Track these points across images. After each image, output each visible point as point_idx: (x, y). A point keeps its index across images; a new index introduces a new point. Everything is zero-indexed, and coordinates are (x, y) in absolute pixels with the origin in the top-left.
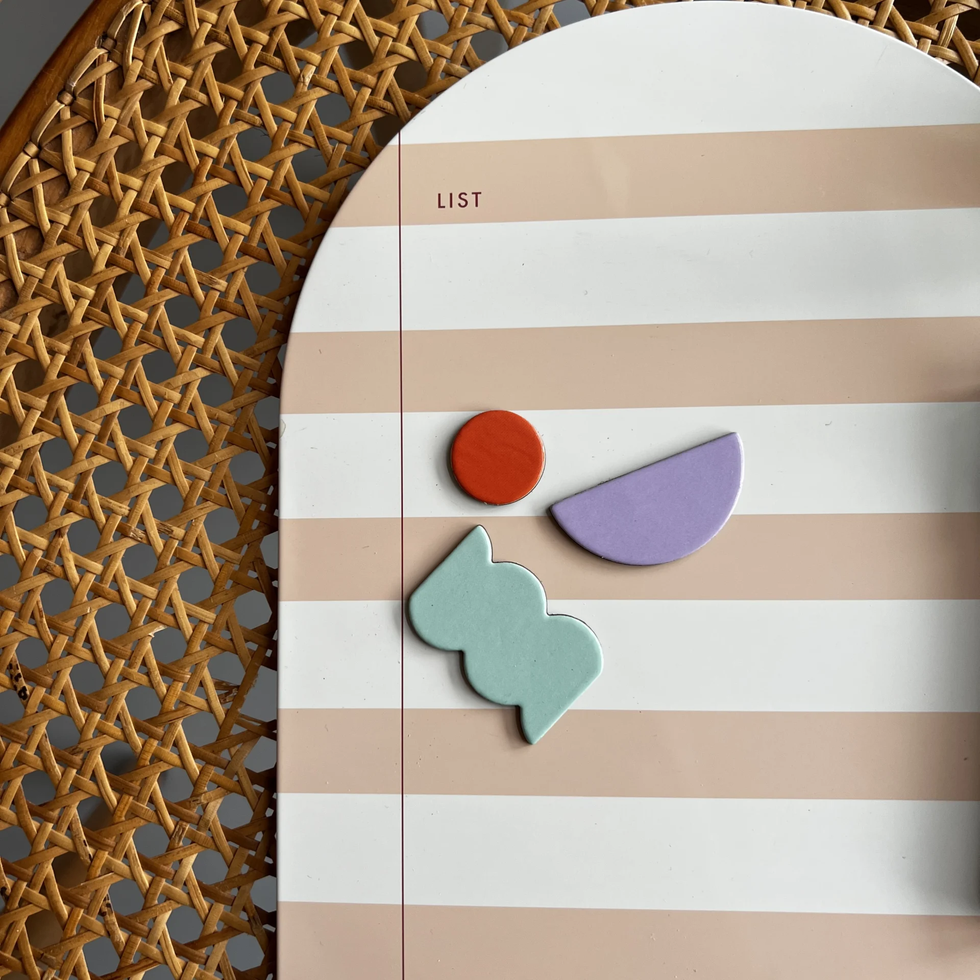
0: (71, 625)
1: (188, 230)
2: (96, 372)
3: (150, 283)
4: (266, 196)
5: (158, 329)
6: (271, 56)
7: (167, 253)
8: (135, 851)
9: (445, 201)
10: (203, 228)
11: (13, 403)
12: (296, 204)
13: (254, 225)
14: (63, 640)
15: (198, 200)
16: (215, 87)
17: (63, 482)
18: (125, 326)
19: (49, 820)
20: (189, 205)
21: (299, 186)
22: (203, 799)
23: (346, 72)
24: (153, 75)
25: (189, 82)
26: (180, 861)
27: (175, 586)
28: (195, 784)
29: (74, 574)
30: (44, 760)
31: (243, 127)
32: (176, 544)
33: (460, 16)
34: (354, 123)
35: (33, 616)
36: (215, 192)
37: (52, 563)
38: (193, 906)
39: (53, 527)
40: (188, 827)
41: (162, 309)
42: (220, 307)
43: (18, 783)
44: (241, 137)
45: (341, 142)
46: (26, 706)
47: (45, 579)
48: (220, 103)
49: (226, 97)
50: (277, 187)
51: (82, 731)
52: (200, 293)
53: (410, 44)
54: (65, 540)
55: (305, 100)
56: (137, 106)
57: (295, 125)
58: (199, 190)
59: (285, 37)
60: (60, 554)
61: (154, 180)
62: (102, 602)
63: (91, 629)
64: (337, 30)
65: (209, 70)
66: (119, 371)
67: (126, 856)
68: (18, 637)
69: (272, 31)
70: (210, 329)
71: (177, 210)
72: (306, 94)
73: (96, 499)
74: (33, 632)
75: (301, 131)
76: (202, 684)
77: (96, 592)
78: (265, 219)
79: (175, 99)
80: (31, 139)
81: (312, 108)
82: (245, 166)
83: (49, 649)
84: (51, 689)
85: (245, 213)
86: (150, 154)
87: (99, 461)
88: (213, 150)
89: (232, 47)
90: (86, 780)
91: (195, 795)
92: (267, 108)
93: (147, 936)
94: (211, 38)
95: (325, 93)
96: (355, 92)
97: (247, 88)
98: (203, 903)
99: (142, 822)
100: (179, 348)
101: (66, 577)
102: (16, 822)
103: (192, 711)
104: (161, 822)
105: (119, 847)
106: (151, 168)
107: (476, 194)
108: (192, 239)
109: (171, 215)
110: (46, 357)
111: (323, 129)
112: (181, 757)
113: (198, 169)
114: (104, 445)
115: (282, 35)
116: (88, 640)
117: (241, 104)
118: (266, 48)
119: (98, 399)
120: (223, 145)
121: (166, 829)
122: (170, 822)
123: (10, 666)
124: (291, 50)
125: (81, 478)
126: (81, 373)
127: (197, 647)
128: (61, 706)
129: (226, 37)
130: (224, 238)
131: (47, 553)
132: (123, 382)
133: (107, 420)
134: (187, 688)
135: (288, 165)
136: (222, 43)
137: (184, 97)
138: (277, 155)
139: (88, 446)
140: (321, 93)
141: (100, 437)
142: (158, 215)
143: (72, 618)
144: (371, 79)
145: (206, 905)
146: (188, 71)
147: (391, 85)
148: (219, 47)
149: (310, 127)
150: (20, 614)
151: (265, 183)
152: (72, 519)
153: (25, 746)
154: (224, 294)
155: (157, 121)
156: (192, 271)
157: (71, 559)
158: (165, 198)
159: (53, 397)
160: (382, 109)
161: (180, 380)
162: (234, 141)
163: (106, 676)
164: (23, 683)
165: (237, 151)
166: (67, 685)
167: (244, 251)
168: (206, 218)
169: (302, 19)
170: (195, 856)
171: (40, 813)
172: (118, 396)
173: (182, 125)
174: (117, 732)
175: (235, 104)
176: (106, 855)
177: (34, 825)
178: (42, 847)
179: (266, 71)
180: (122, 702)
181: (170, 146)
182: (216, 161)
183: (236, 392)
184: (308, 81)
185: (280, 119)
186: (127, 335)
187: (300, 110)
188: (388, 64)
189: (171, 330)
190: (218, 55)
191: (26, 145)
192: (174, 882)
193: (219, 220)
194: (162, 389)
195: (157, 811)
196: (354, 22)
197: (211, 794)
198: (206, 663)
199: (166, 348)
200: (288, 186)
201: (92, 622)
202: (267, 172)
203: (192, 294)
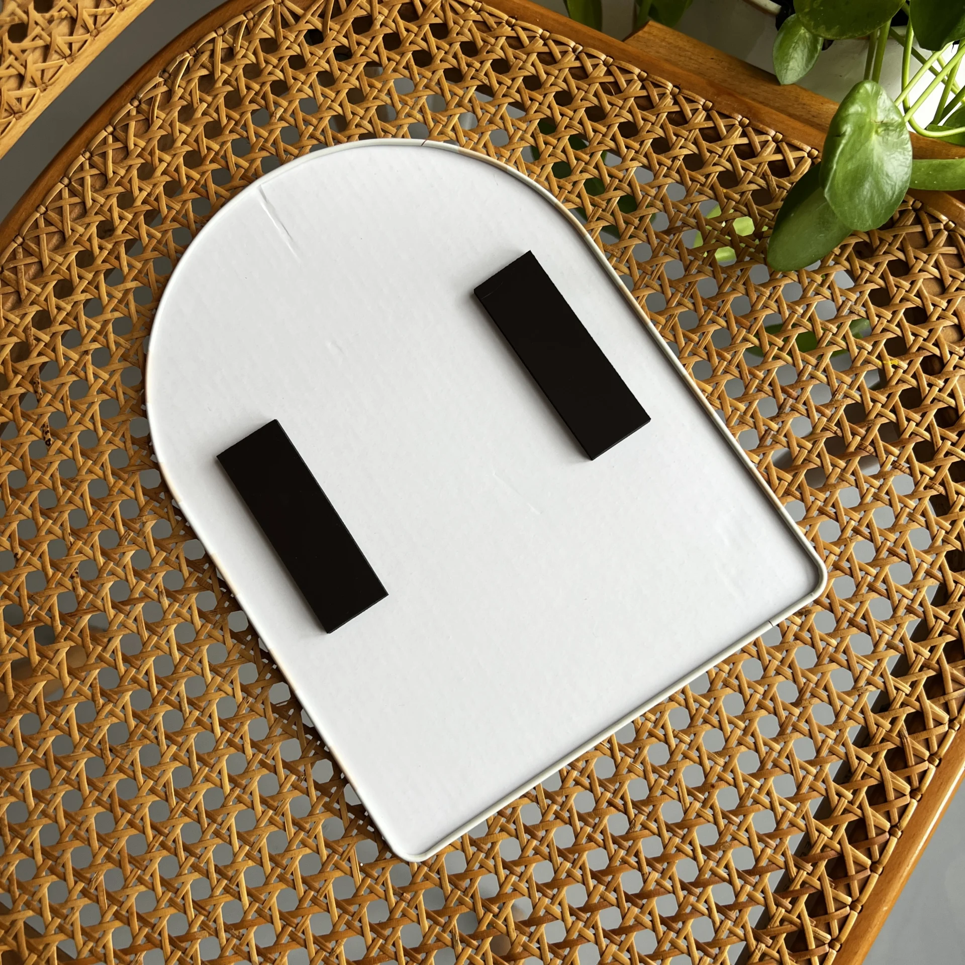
0: (84, 407)
1: (193, 190)
2: (125, 264)
3: (166, 217)
5: (166, 245)
6: (259, 99)
7: (179, 202)
8: (98, 543)
10: (202, 190)
11: (73, 273)
14: (78, 416)
15: (202, 174)
16: (223, 111)
17: (94, 324)
18: (147, 239)
19: (50, 518)
20: (197, 176)
22: (144, 519)
23: (300, 115)
24: (189, 98)
25: (209, 106)
26: (124, 553)
28: (141, 510)
29: (91, 377)
30: (53, 483)
31: (235, 136)
33: (372, 94)
34: (300, 144)
35: (62, 399)
36: (213, 171)
37: (79, 369)
38: (127, 580)
39: (83, 349)
40: (132, 534)
41: (170, 233)
43: (36, 494)
44: (233, 142)
45: (291, 154)
46: (48, 450)
47: (74, 378)
48: (224, 121)
49: (229, 118)
51: (79, 470)
53: (341, 105)
54: (89, 358)
55: (274, 127)
56: (176, 114)
57: (266, 140)
58: (203, 168)
59: (269, 89)
60: (85, 365)
61: (179, 158)
62: (104, 397)
63: (95, 411)
64: (300, 90)
65: (221, 101)
66: (139, 265)
67: (92, 546)
68: (52, 409)
69: (263, 84)
71: (189, 178)
72: (276, 124)
73: (112, 337)
74: (61, 407)
75: (269, 145)
77: (101, 391)
79: (199, 114)
80: (110, 123)
81: (278, 132)
82: (233, 159)
83: (68, 419)
84: (65, 443)
86: (179, 143)
87: (118, 315)
88: (216, 147)
89: (237, 90)
90: (77, 499)
91: (140, 516)
92: (252, 127)
93: (96, 594)
94: (226, 82)
95: (287, 125)
96: (304, 127)
97: (242, 114)
98: (133, 580)
99: (106, 528)
101: (86, 379)
102: (30, 516)
104: (117, 529)
105: (89, 540)
106: (178, 151)
108: (195, 196)
109: (185, 181)
110: (97, 250)
112: (135, 493)
113: (206, 156)
114: (122, 306)
115: (267, 88)
116: (92, 417)
117: (236, 124)
118: (257, 94)
119: (123, 279)
120: (223, 144)
121: (119, 534)
122: (122, 530)
123: (44, 425)
124: (271, 97)
125: (106, 322)
126: (116, 263)
128: (70, 453)
129: (234, 83)
131: (77, 364)
132: (140, 272)
133: (127, 292)
136: (232, 86)
137: (204, 114)
138: (252, 155)
139: (112, 306)
140: (284, 124)
141: (120, 302)
142: (177, 179)
143: (85, 403)
144: (314, 121)
145: (135, 581)
146: (209, 99)
148: (230, 89)
149: (275, 144)
150: (54, 397)
151: (243, 171)
152: (96, 345)
153: (44, 473)
155: (186, 125)
157: (91, 369)
158: (183, 169)
159: (97, 273)
162: (229, 144)
163: (99, 440)
164: (49, 436)
165: (230, 150)
166: (75, 441)
168: (205, 185)
169: (281, 80)
170: (133, 552)
171: (45, 514)
172: (135, 279)
173: (200, 130)
174: (100, 473)
175: (233, 122)
176: (80, 543)
177: (41, 520)
178: (43, 533)
179: (255, 107)
180: (106, 457)
181: (192, 140)
182: (217, 153)
184: (278, 116)
185: (258, 135)
186: (147, 245)
187: (271, 132)
188: (326, 114)
190: (229, 92)
191: (107, 126)
192: (118, 565)
195: (116, 522)
196: (311, 87)
197: (149, 517)
201: (96, 407)
202: (246, 164)
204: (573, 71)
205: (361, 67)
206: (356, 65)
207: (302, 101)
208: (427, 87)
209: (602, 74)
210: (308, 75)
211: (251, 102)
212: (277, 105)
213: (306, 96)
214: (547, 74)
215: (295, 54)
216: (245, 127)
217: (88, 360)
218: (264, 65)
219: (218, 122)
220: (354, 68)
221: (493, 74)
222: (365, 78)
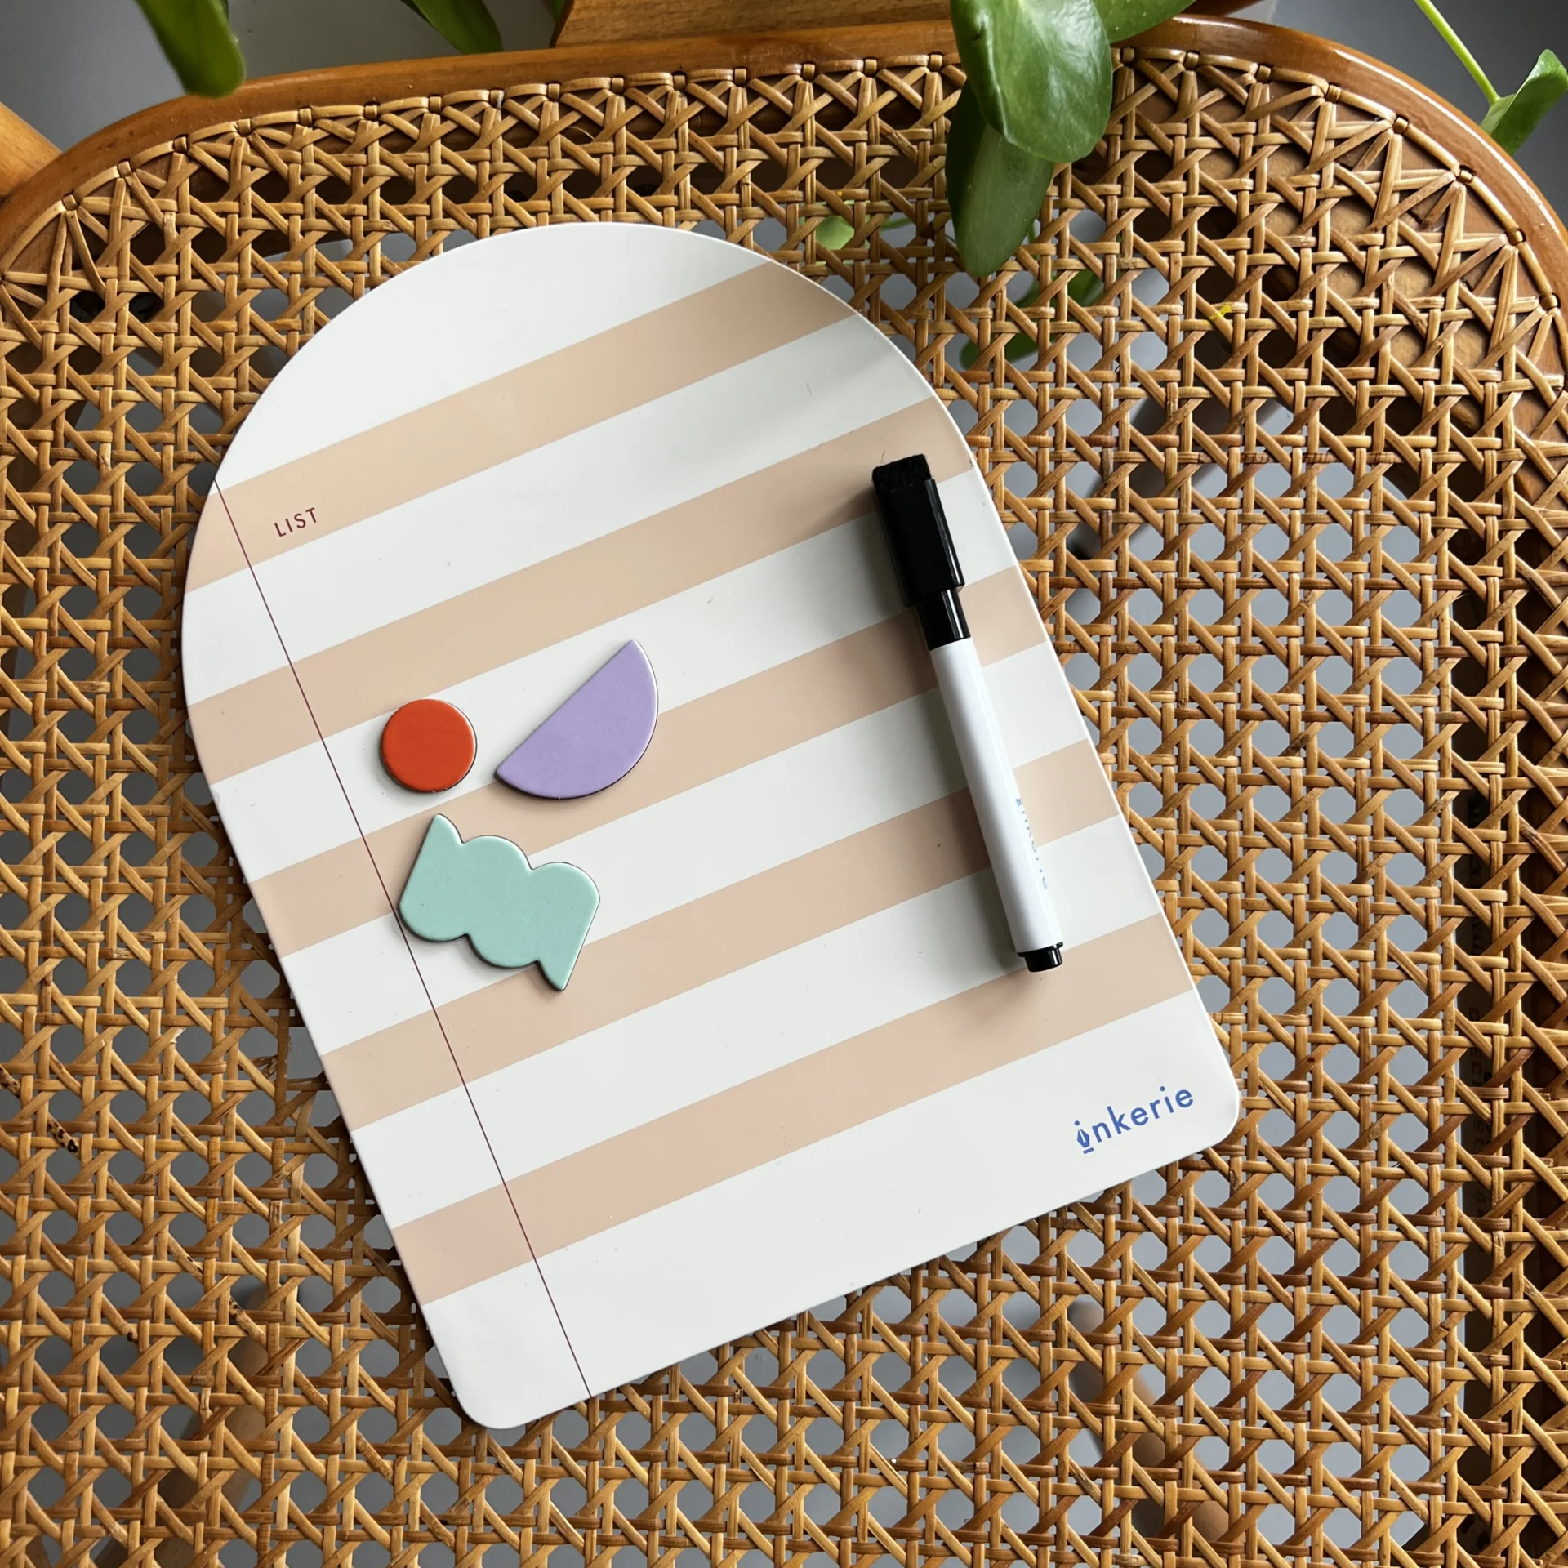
0: (92, 1064)
1: (51, 646)
2: (17, 818)
3: (35, 711)
4: (114, 585)
5: (61, 753)
6: (62, 450)
7: (39, 677)
8: (240, 1247)
9: (284, 528)
10: (64, 639)
12: (145, 582)
13: (112, 618)
14: (90, 1082)
15: (49, 614)
16: (19, 499)
17: (28, 934)
18: (27, 762)
19: (146, 1253)
20: (42, 622)
21: (141, 564)
22: (285, 1172)
23: (141, 438)
26: (287, 1238)
27: (177, 987)
28: (272, 1161)
29: (75, 1015)
30: (118, 1200)
31: (63, 528)
32: (162, 947)
33: (229, 345)
34: (170, 483)
35: (52, 1071)
36: (62, 601)
37: (49, 1013)
38: (316, 1273)
39: (36, 980)
40: (281, 1203)
41: (56, 732)
42: (112, 708)
43: (102, 1232)
44: (64, 537)
45: (164, 507)
46: (80, 1158)
47: (49, 1031)
48: (31, 514)
49: (36, 505)
50: (121, 573)
51: (144, 1159)
52: (87, 702)
53: (193, 388)
54: (53, 987)
55: (113, 480)
57: (113, 507)
58: (45, 605)
59: (69, 425)
60: (54, 1003)
62: (113, 1031)
63: (113, 1060)
64: (117, 401)
65: (7, 485)
66: (40, 807)
67: (234, 1256)
68: (46, 1096)
69: (54, 424)
70: (111, 733)
71: (33, 632)
72: (112, 473)
73: (67, 937)
74: (58, 1085)
75: (121, 511)
76: (240, 1068)
77: (103, 1024)
78: (121, 608)
81: (123, 485)
82: (81, 565)
83: (80, 1096)
84: (97, 1132)
85: (99, 610)
87: (55, 899)
88: (44, 561)
89: (20, 455)
90: (167, 1201)
91: (276, 1171)
92: (79, 500)
93: (284, 1320)
95: (130, 465)
96: (158, 454)
97: (52, 489)
98: (324, 1267)
99: (237, 1218)
100: (88, 763)
101: (69, 1021)
102: (115, 1269)
103: (242, 1096)
104: (255, 1211)
105: (224, 1249)
107: (310, 510)
108: (59, 653)
109: (28, 640)
111: (141, 501)
112: (248, 1142)
113: (36, 584)
114: (54, 882)
115: (65, 424)
116: (114, 1071)
117: (52, 507)
118: (54, 443)
119: (29, 842)
120: (51, 552)
121: (262, 1215)
122: (263, 1206)
123: (49, 1127)
124: (79, 436)
125: (44, 922)
127: (221, 1035)
128: (114, 1143)
129: (10, 447)
130: (88, 642)
131: (41, 1007)
132: (47, 816)
133: (47, 858)
134: (227, 1076)
135: (122, 547)
136: (8, 453)
138: (107, 543)
139: (38, 891)
140: (125, 467)
141: (46, 877)
142: (15, 644)
143: (90, 1058)
144: (169, 436)
145: (327, 1267)
147: (190, 435)
148: (8, 459)
149: (129, 506)
150: (38, 1075)
151: (107, 573)
152: (52, 964)
153: (95, 1194)
154: (111, 694)
156: (71, 685)
157: (66, 1003)
158: (16, 624)
160: (190, 461)
161: (101, 792)
162: (60, 545)
163: (145, 1098)
164: (67, 1137)
165: (68, 553)
166: (111, 1121)
167: (113, 646)
168: (64, 629)
169: (77, 402)
170: (299, 1228)
171: (135, 1251)
172: (47, 831)
174: (178, 1144)
175: (47, 508)
176: (213, 1263)
177: (134, 1264)
178: (150, 1281)
179: (64, 465)
180: (172, 1116)
182: (51, 570)
183: (159, 783)
184: (108, 460)
185: (96, 507)
186: (33, 770)
187: (113, 490)
188: (178, 416)
189: (73, 748)
190: (10, 466)
192: (289, 1260)
193: (77, 626)
194: (88, 807)
195: (246, 1202)
196: (130, 386)
197: (291, 1164)
198: (236, 1046)
199: (76, 767)
200: (130, 567)
201: (111, 1054)
202: (105, 562)
203: (79, 706)
204: (511, 135)
205: (188, 313)
206: (178, 313)
207: (130, 416)
208: (305, 286)
209: (556, 117)
210: (115, 369)
211: (53, 461)
212: (96, 443)
213: (133, 405)
214: (474, 162)
215: (74, 348)
216: (68, 505)
217: (54, 993)
218: (37, 393)
219: (22, 520)
220: (177, 320)
221: (393, 210)
222: (204, 326)
